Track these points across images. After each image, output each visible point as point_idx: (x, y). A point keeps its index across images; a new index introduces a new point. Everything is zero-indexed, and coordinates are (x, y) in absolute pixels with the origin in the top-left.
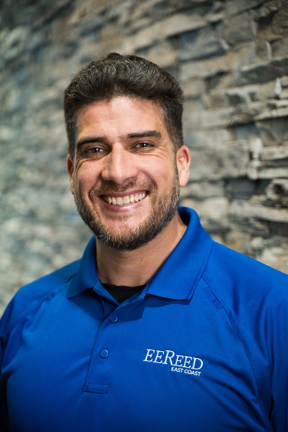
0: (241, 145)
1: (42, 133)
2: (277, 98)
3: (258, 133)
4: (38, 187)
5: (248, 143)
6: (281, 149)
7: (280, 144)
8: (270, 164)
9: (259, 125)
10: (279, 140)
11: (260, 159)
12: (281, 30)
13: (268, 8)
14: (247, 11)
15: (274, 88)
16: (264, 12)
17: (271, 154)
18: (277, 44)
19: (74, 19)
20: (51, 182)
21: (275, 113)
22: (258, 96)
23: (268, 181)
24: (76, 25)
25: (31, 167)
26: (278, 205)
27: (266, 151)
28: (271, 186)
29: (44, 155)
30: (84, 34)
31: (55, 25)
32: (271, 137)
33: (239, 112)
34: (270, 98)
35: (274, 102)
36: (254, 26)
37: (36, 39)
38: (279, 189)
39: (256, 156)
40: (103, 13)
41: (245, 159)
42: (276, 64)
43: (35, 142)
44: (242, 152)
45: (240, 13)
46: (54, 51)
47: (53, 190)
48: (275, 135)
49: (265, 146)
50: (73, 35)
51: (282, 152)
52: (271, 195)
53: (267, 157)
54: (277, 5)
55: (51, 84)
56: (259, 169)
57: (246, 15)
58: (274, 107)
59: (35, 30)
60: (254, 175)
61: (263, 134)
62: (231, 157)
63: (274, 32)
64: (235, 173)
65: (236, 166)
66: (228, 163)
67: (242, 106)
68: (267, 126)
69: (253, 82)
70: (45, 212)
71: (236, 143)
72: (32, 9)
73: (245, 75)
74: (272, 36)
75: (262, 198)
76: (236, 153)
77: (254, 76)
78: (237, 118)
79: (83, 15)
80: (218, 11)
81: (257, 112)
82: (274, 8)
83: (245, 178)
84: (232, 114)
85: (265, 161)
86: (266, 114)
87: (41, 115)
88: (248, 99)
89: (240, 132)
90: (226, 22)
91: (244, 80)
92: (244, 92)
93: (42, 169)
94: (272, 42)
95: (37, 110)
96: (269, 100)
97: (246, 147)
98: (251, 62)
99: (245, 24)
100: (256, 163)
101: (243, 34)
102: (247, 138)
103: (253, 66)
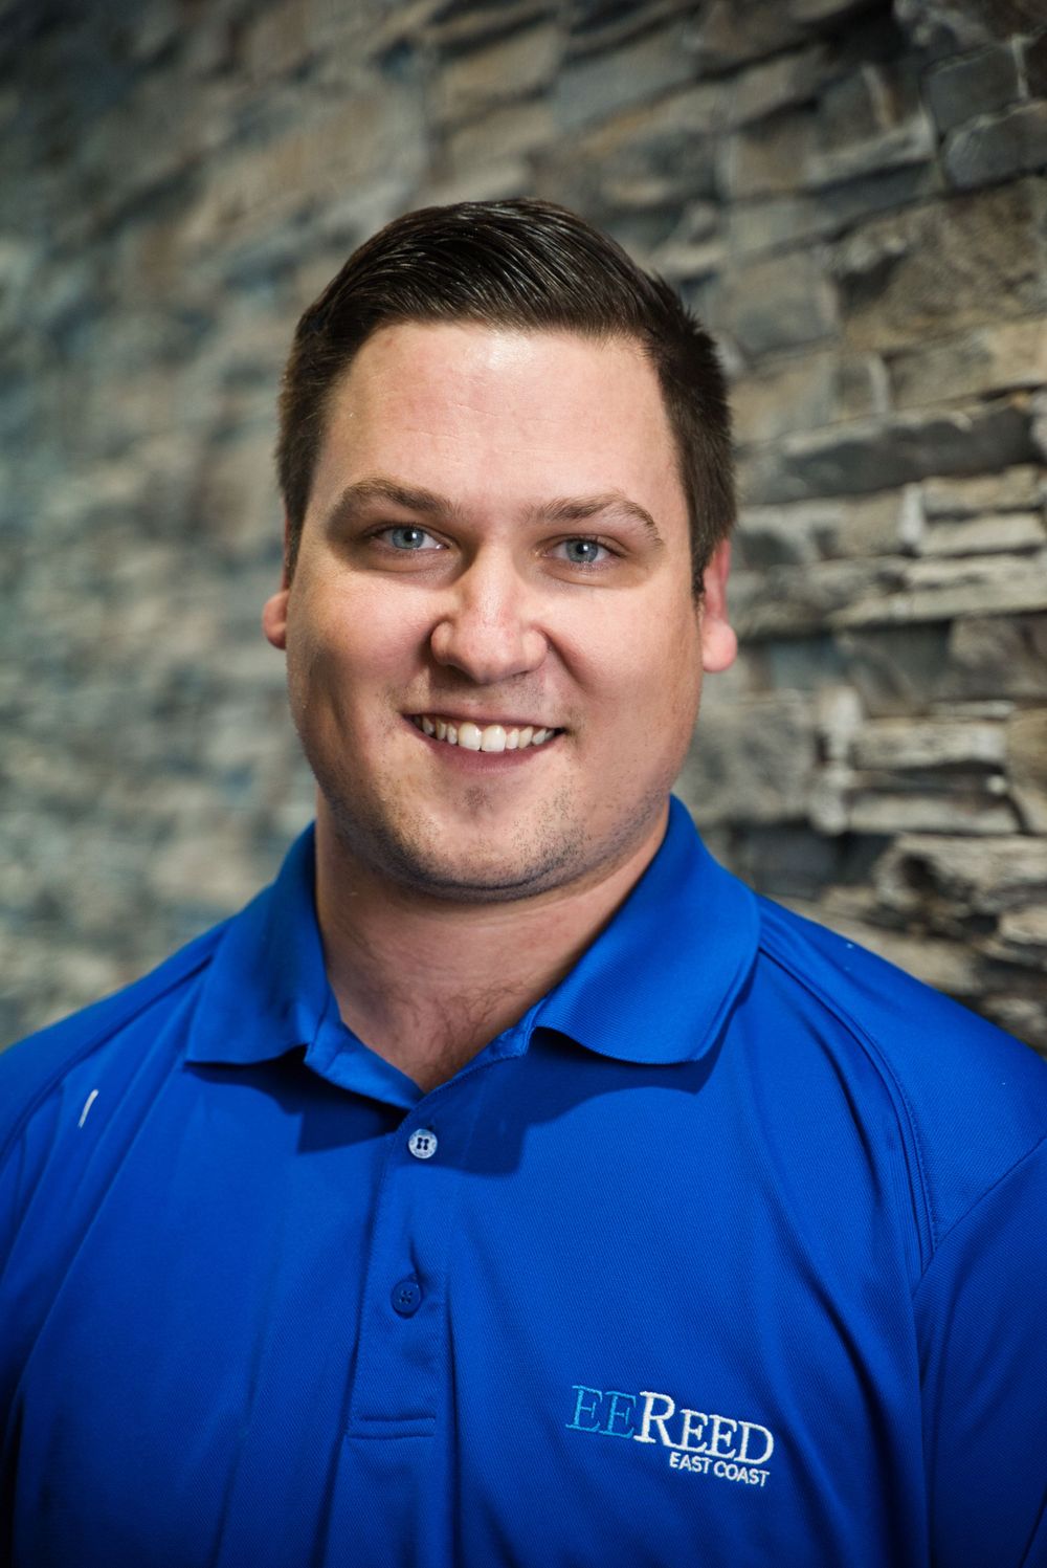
0: (786, 711)
1: (87, 619)
2: (909, 553)
3: (844, 671)
4: (69, 812)
5: (810, 702)
6: (926, 730)
7: (922, 714)
8: (887, 780)
9: (847, 643)
10: (917, 697)
11: (854, 760)
12: (920, 321)
13: (874, 239)
14: (804, 245)
15: (896, 517)
16: (859, 255)
17: (891, 747)
18: (906, 367)
19: (199, 225)
20: (115, 797)
21: (902, 607)
22: (845, 542)
23: (880, 841)
24: (206, 251)
25: (44, 739)
26: (917, 928)
27: (874, 734)
28: (891, 859)
29: (92, 701)
30: (236, 283)
31: (131, 245)
32: (889, 685)
33: (777, 595)
34: (884, 552)
35: (896, 566)
36: (827, 299)
37: (66, 288)
38: (919, 872)
39: (838, 749)
40: (304, 216)
41: (801, 760)
42: (903, 437)
43: (59, 651)
44: (790, 733)
45: (780, 250)
46: (130, 334)
47: (124, 826)
48: (905, 680)
49: (870, 715)
50: (198, 283)
51: (930, 744)
52: (892, 890)
53: (880, 758)
54: (902, 235)
55: (118, 449)
56: (851, 798)
57: (797, 260)
58: (896, 585)
59: (58, 255)
60: (832, 817)
61: (863, 677)
62: (753, 750)
63: (895, 325)
64: (767, 805)
65: (771, 780)
66: (740, 769)
67: (787, 577)
68: (877, 650)
69: (827, 492)
70: (97, 903)
71: (769, 703)
72: (49, 184)
73: (800, 465)
74: (887, 339)
75: (862, 898)
76: (769, 738)
77: (831, 472)
78: (771, 616)
79: (232, 216)
80: (704, 237)
81: (842, 600)
82: (894, 244)
83: (800, 826)
84: (756, 600)
85: (871, 769)
86: (871, 607)
87: (80, 559)
88: (809, 552)
89: (785, 664)
90: (730, 279)
91: (795, 484)
92: (794, 524)
93: (87, 750)
94: (890, 358)
95: (68, 539)
96: (881, 558)
97: (802, 718)
98: (819, 424)
99: (796, 291)
100: (840, 777)
101: (791, 324)
102: (808, 689)
103: (825, 438)
